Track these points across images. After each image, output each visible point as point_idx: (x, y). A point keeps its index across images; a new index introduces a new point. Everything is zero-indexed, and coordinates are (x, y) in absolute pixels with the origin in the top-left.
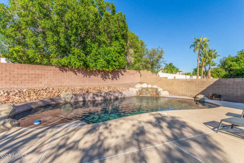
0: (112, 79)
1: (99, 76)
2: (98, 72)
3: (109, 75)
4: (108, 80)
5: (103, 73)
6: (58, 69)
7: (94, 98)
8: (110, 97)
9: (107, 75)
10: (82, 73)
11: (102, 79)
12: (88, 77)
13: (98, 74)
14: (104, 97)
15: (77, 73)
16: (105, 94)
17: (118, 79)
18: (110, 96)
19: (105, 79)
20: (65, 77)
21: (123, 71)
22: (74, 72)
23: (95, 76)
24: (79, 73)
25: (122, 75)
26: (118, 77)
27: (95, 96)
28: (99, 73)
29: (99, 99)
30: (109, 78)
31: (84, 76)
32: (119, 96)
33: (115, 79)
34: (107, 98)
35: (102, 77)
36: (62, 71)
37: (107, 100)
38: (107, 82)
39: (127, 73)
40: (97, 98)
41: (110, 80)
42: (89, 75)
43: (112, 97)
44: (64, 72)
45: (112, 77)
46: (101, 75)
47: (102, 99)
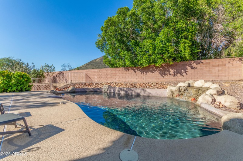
0: (174, 75)
1: (157, 72)
2: (155, 68)
3: (169, 70)
4: (168, 76)
5: (161, 68)
6: (123, 69)
7: (119, 91)
8: (131, 93)
9: (167, 71)
10: (139, 70)
11: (160, 75)
12: (145, 74)
13: (155, 71)
14: (126, 92)
15: (136, 71)
16: (127, 89)
17: (184, 74)
18: (131, 91)
19: (164, 76)
20: (128, 74)
21: (195, 62)
22: (134, 70)
23: (152, 72)
24: (138, 71)
25: (193, 68)
26: (185, 72)
27: (120, 90)
28: (157, 70)
29: (122, 93)
30: (170, 74)
31: (142, 73)
32: (141, 92)
33: (179, 75)
34: (129, 93)
35: (160, 73)
36: (126, 70)
37: (129, 95)
38: (167, 79)
39: (205, 65)
40: (121, 92)
41: (172, 77)
42: (146, 72)
43: (133, 93)
44: (127, 71)
45: (174, 72)
46: (159, 71)
47: (125, 93)
